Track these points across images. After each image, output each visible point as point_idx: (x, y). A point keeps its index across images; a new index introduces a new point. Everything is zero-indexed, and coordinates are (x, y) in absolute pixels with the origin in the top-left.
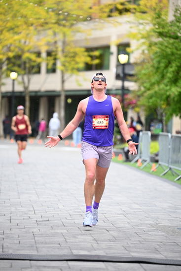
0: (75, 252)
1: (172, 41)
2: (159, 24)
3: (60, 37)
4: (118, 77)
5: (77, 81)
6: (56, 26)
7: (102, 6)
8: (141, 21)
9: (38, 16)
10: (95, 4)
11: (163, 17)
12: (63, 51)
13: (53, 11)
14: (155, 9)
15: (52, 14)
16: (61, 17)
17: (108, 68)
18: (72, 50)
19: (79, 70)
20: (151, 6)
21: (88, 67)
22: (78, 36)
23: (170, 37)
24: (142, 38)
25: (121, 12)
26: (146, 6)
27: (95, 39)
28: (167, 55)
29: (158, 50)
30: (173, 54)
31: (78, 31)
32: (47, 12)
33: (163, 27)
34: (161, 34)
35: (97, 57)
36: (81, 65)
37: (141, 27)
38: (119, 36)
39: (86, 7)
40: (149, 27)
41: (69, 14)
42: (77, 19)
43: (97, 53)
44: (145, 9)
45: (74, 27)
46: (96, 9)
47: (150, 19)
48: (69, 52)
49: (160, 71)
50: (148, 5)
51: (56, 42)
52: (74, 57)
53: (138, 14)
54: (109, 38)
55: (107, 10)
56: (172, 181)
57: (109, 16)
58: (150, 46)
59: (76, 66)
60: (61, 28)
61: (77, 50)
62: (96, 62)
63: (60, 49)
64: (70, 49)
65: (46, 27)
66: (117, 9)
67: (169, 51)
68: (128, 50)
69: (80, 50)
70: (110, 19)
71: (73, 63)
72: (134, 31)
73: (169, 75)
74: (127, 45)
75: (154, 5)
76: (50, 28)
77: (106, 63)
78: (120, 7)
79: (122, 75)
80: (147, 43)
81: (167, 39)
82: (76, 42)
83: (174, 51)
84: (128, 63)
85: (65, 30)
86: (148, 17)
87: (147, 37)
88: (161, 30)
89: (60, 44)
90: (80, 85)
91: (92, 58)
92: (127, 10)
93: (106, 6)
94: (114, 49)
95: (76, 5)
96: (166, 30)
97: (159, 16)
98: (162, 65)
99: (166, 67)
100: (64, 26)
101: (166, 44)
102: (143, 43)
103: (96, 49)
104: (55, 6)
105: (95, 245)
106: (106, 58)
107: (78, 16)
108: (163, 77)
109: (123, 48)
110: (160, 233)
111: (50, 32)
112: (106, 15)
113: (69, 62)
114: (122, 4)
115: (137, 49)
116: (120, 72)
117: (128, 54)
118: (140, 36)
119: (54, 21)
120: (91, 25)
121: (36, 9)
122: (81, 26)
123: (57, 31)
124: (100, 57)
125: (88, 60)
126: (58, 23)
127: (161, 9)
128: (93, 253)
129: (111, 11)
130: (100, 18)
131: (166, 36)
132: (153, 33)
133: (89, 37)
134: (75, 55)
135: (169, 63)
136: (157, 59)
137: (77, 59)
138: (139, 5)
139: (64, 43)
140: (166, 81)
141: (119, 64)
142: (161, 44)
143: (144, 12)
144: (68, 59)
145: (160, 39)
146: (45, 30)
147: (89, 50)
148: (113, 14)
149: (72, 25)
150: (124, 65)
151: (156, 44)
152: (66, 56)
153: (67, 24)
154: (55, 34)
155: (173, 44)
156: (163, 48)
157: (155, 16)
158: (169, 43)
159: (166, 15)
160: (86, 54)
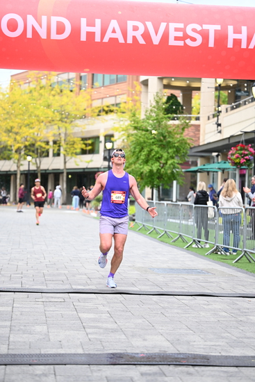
0: (74, 287)
1: (144, 133)
2: (134, 121)
3: (63, 130)
4: (105, 159)
5: (75, 162)
6: (60, 122)
7: (93, 108)
8: (122, 119)
9: (47, 116)
10: (88, 107)
11: (137, 116)
12: (65, 140)
13: (58, 112)
14: (131, 110)
15: (57, 114)
16: (64, 116)
17: (98, 152)
18: (71, 140)
19: (76, 154)
20: (128, 108)
21: (84, 152)
22: (76, 130)
23: (143, 130)
24: (123, 131)
25: (107, 113)
26: (124, 108)
27: (88, 132)
28: (141, 143)
29: (134, 139)
30: (145, 142)
31: (76, 126)
32: (54, 113)
33: (137, 123)
34: (136, 128)
35: (90, 145)
36: (79, 151)
37: (122, 123)
38: (105, 130)
39: (82, 109)
40: (128, 123)
41: (69, 114)
42: (75, 117)
43: (90, 142)
44: (124, 110)
45: (72, 123)
46: (89, 110)
47: (128, 117)
48: (70, 141)
49: (136, 154)
50: (126, 107)
51: (60, 134)
52: (73, 144)
53: (119, 114)
54: (99, 130)
55: (97, 111)
56: (145, 234)
57: (98, 115)
58: (128, 136)
59: (74, 151)
60: (64, 123)
61: (75, 139)
62: (90, 148)
63: (63, 139)
64: (70, 139)
65: (53, 123)
66: (104, 110)
67: (142, 140)
68: (112, 139)
69: (78, 140)
70: (99, 117)
71: (72, 149)
72: (117, 125)
73: (142, 157)
74: (112, 136)
75: (130, 107)
76: (56, 124)
77: (96, 149)
78: (106, 109)
79: (108, 157)
80: (126, 134)
81: (140, 131)
82: (75, 133)
83: (146, 140)
84: (113, 149)
85: (67, 125)
86: (127, 116)
87: (126, 130)
88: (136, 125)
89: (63, 136)
90: (78, 165)
91: (86, 145)
92: (111, 111)
93: (96, 108)
94: (102, 139)
95: (75, 107)
96: (139, 125)
97: (134, 115)
98: (137, 150)
99: (140, 151)
100: (66, 122)
101: (139, 135)
102: (124, 134)
103: (89, 138)
104: (59, 109)
105: (89, 282)
106: (96, 145)
107: (76, 115)
108: (138, 158)
109: (109, 138)
110: (136, 272)
111: (56, 127)
112: (96, 114)
113: (70, 149)
114: (108, 107)
115: (119, 139)
116: (107, 155)
117: (112, 142)
118: (121, 129)
119: (58, 119)
120: (86, 121)
121: (46, 111)
122: (78, 122)
123: (60, 126)
124: (92, 144)
125: (83, 146)
126: (61, 120)
127: (136, 110)
128: (87, 287)
129: (100, 112)
130: (92, 116)
131: (140, 130)
132: (130, 127)
133: (83, 130)
134: (74, 143)
135: (142, 148)
136: (134, 146)
137: (75, 146)
138: (120, 107)
139: (66, 134)
140: (140, 161)
141: (106, 149)
142: (136, 135)
143: (123, 113)
144: (69, 146)
145: (135, 132)
146: (52, 125)
147: (84, 139)
148: (101, 114)
149: (72, 122)
150: (109, 150)
151: (132, 135)
152: (67, 144)
153: (68, 121)
154: (59, 128)
155: (145, 135)
156: (138, 138)
157: (131, 115)
158: (141, 134)
159: (139, 114)
160: (82, 142)
